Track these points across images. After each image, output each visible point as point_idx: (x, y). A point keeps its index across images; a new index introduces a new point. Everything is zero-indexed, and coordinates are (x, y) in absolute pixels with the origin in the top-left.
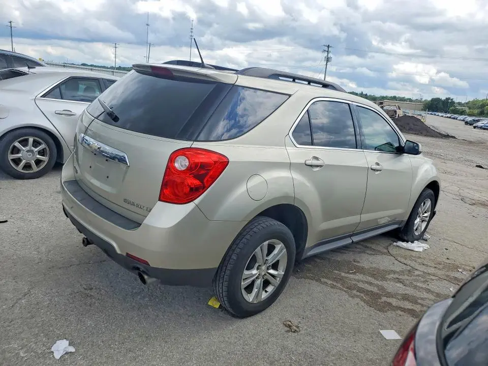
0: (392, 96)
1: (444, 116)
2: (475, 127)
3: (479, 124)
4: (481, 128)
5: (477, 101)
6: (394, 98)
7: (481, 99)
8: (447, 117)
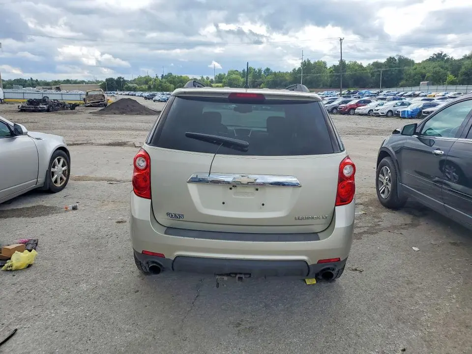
0: (65, 79)
1: (123, 94)
2: (154, 101)
3: (157, 98)
4: (159, 101)
5: (141, 78)
6: (68, 82)
7: (143, 76)
8: (126, 95)
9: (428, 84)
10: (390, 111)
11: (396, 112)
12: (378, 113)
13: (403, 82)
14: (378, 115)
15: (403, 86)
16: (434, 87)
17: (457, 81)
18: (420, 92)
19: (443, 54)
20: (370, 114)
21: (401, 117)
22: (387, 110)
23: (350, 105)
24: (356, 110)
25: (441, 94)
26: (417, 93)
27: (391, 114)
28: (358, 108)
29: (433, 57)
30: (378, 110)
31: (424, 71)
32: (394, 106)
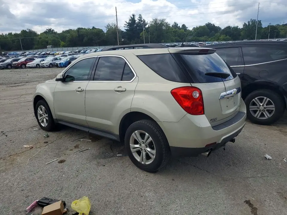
9: (52, 47)
10: (51, 64)
11: (56, 64)
12: (44, 66)
13: (36, 46)
14: (43, 67)
15: (36, 49)
16: (56, 49)
17: (66, 45)
18: (50, 52)
19: (52, 30)
20: (38, 66)
21: (59, 67)
22: (49, 64)
23: (21, 62)
24: (27, 65)
25: (62, 52)
26: (48, 52)
27: (52, 66)
28: (28, 64)
29: (46, 31)
30: (43, 64)
31: (47, 39)
32: (52, 61)
